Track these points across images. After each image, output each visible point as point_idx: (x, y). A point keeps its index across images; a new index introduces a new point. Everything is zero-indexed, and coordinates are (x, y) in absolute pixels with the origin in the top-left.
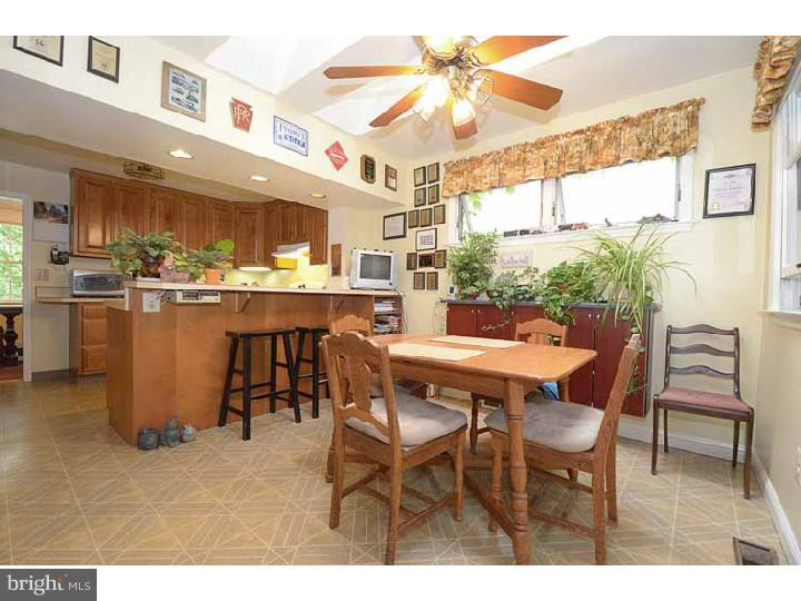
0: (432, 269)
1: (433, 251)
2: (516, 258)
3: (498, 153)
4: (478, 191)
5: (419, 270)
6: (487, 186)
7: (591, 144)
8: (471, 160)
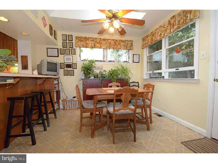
0: (71, 69)
1: (71, 63)
2: (99, 67)
3: (93, 38)
4: (87, 47)
5: (65, 69)
6: (90, 47)
7: (115, 44)
8: (85, 38)
